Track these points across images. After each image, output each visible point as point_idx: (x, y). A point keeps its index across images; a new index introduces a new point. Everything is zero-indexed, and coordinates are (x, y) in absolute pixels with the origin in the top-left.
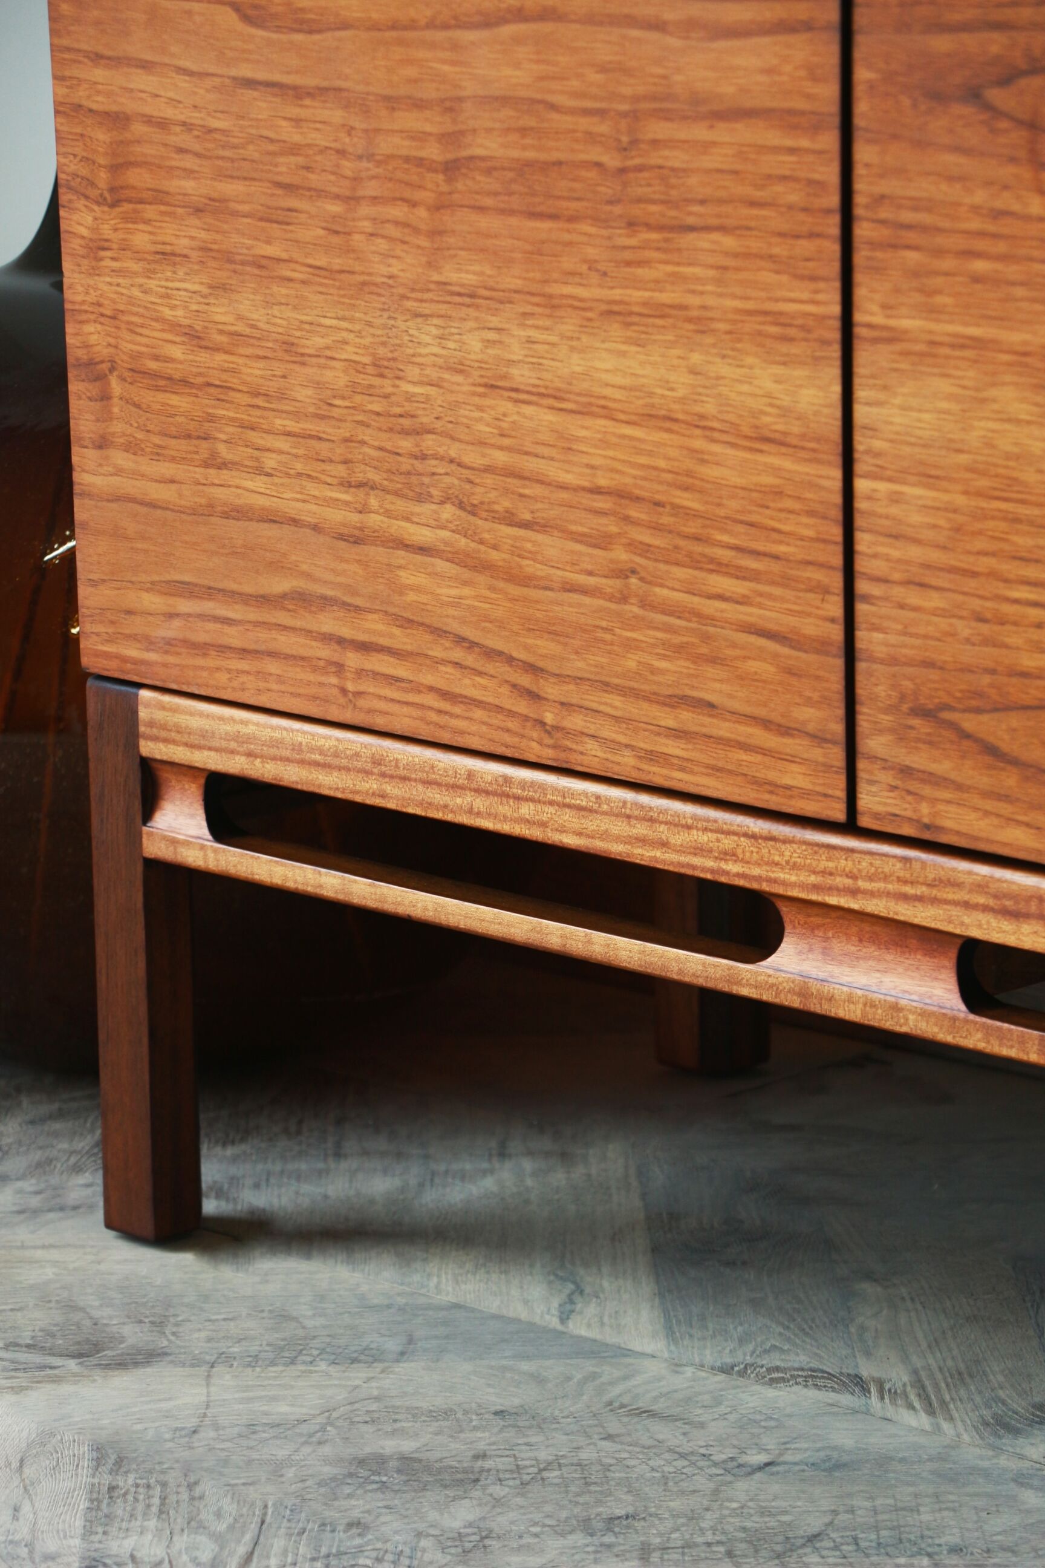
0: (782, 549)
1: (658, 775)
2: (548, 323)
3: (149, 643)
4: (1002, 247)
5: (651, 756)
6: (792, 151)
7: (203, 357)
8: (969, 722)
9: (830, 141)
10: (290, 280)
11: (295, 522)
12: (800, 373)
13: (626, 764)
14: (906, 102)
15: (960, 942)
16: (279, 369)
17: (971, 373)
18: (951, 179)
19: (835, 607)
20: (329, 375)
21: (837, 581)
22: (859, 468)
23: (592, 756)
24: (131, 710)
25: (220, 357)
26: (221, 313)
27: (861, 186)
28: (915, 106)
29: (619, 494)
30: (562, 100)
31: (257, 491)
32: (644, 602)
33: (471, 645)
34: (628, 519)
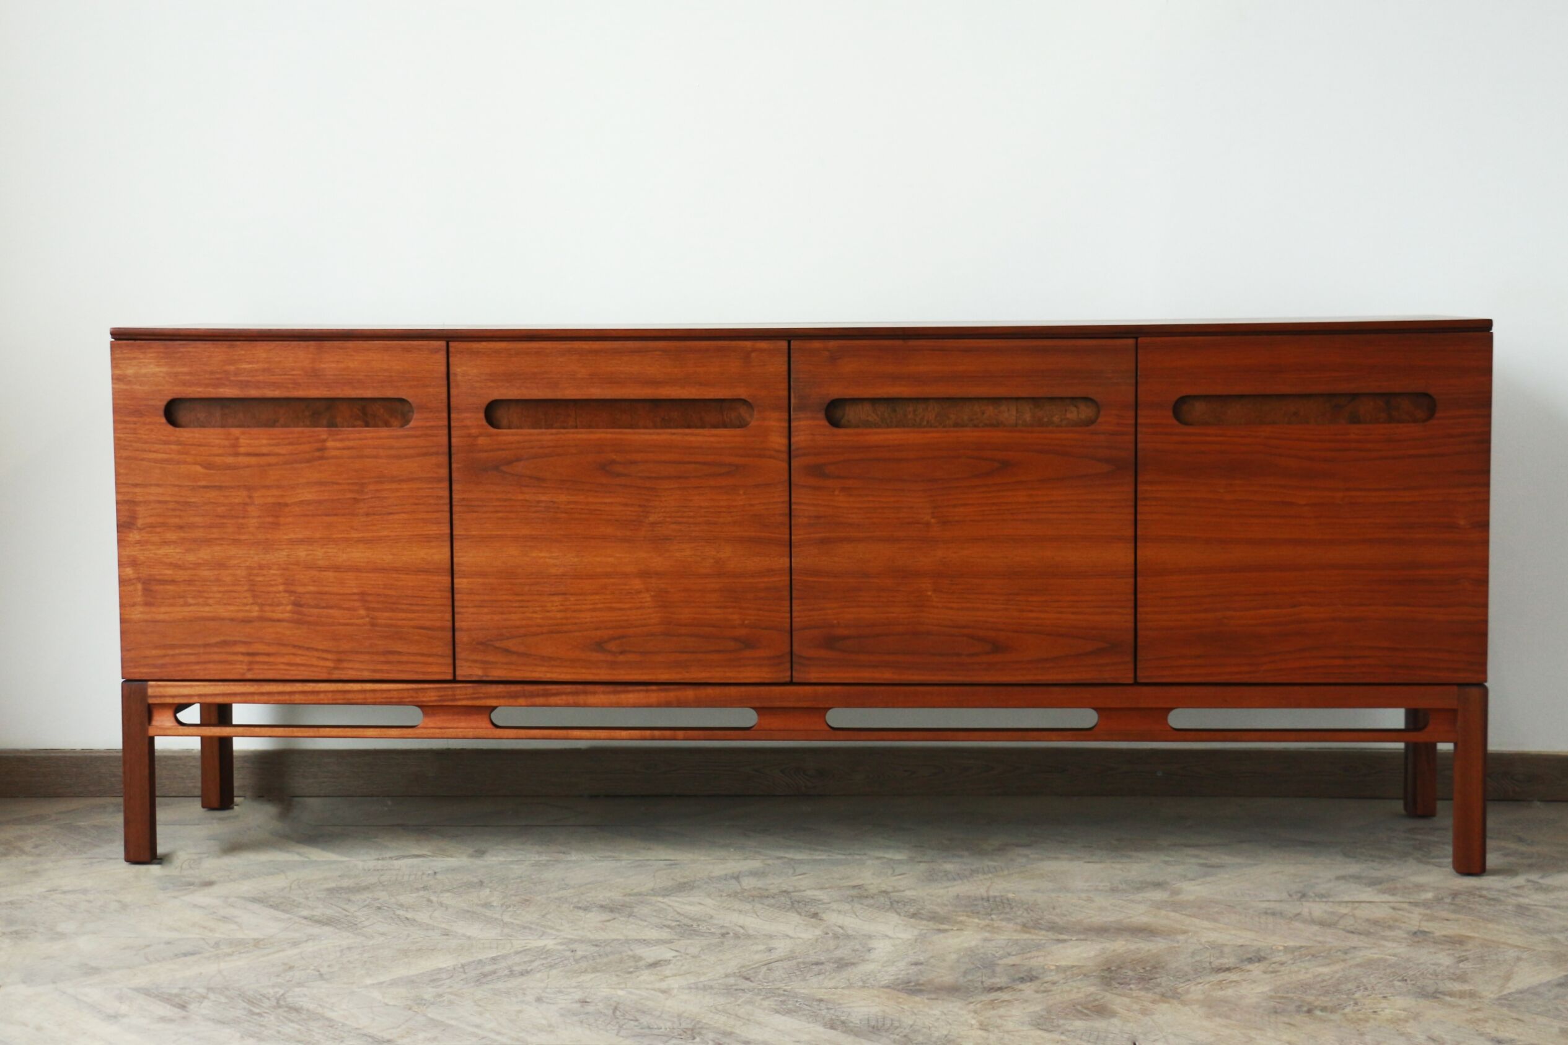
0: (427, 602)
1: (378, 676)
2: (334, 546)
3: (155, 666)
4: (508, 509)
5: (374, 671)
6: (432, 488)
7: (181, 572)
8: (498, 644)
9: (446, 484)
10: (222, 544)
11: (223, 619)
12: (434, 551)
13: (366, 675)
14: (471, 472)
15: (491, 709)
16: (216, 572)
17: (497, 544)
18: (489, 492)
19: (448, 616)
20: (238, 572)
21: (450, 609)
22: (455, 576)
23: (351, 674)
24: (145, 690)
25: (189, 572)
26: (191, 558)
27: (455, 496)
28: (475, 472)
29: (363, 594)
30: (340, 481)
31: (206, 611)
32: (373, 625)
33: (300, 647)
34: (366, 601)
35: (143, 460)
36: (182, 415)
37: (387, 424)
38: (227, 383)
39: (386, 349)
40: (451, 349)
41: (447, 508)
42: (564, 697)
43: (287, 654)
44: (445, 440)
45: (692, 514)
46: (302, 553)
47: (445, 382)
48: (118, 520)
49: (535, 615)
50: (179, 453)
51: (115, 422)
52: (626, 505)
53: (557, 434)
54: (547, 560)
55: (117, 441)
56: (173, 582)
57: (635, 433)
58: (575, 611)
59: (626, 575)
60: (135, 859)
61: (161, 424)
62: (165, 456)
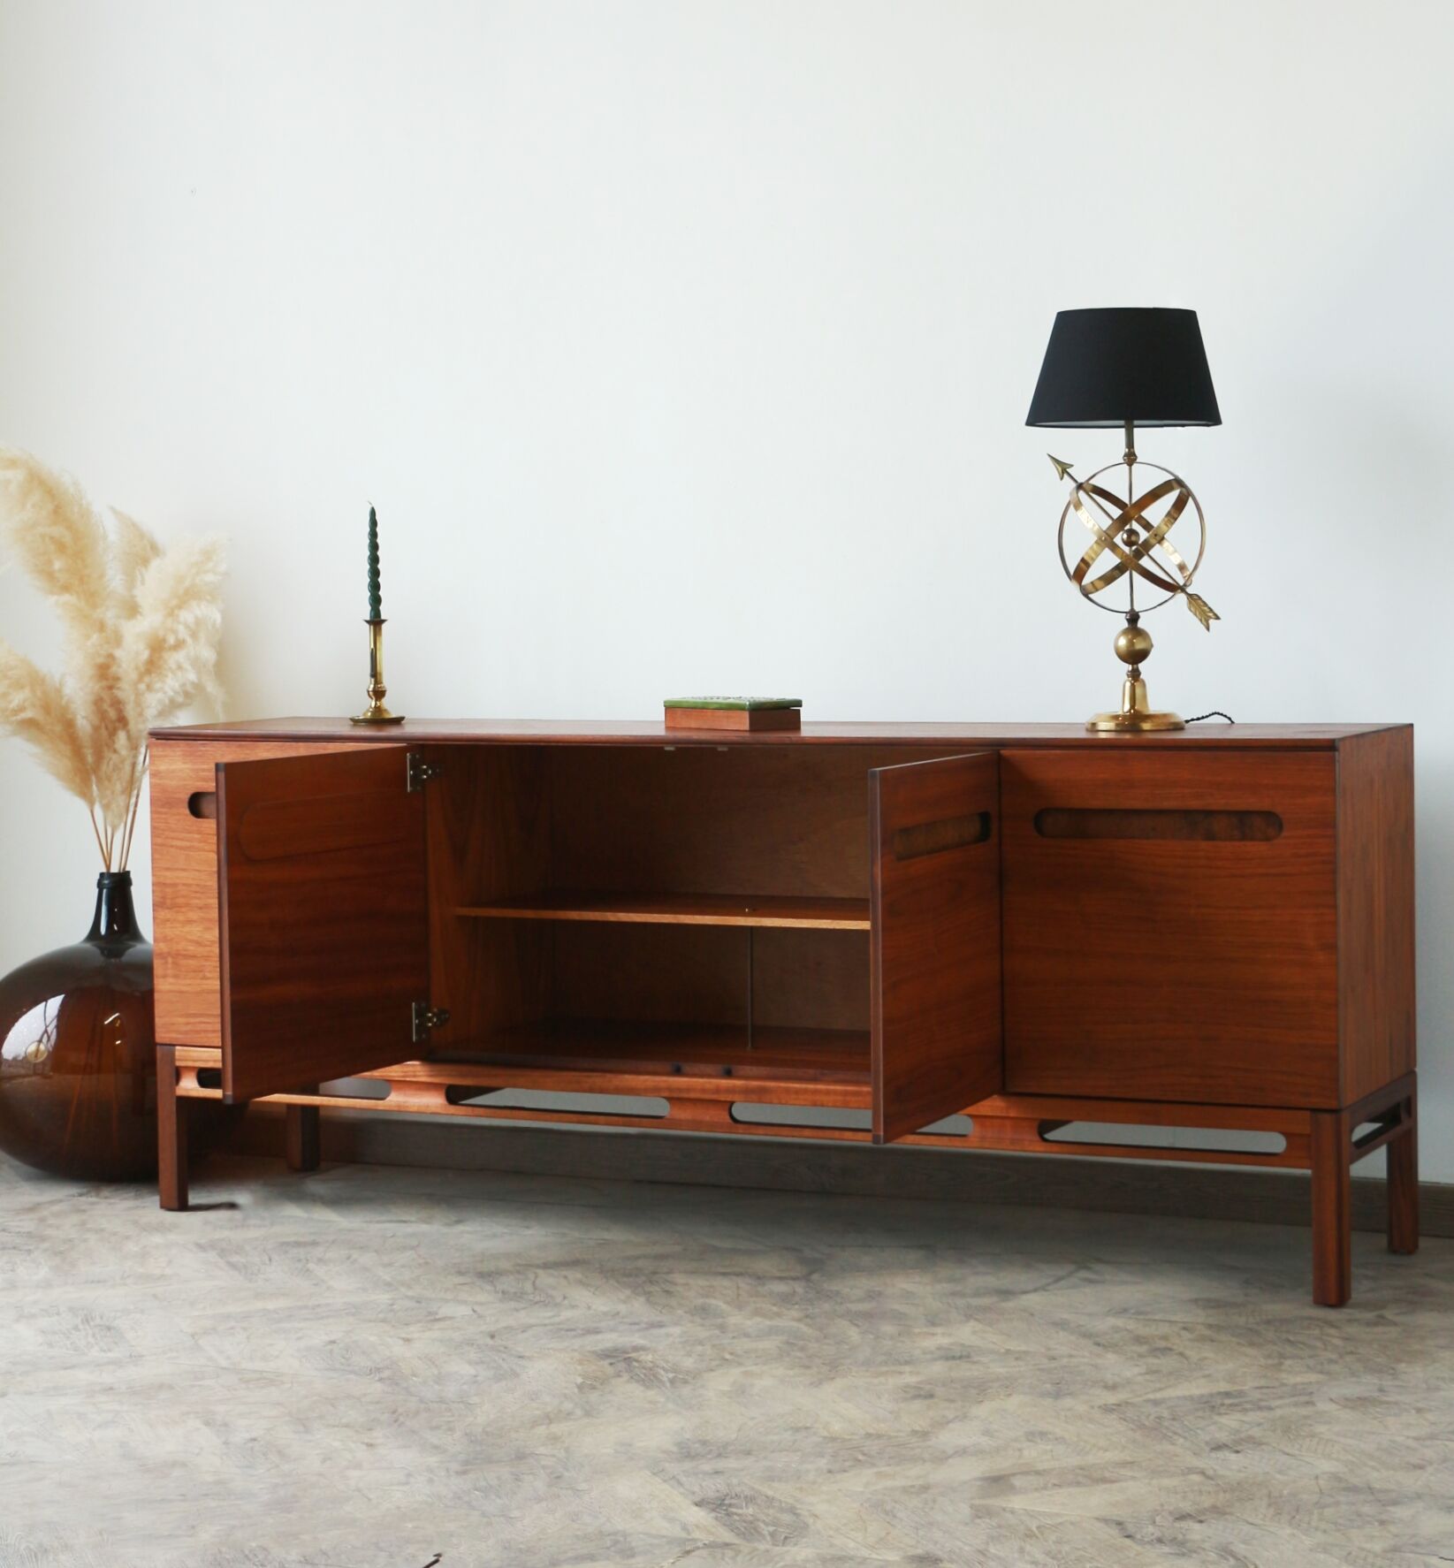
3: (180, 1032)
15: (446, 1086)
24: (173, 1054)
36: (206, 807)
48: (153, 900)
50: (200, 842)
51: (152, 812)
55: (154, 829)
56: (194, 957)
60: (166, 1206)
61: (187, 815)
62: (188, 844)
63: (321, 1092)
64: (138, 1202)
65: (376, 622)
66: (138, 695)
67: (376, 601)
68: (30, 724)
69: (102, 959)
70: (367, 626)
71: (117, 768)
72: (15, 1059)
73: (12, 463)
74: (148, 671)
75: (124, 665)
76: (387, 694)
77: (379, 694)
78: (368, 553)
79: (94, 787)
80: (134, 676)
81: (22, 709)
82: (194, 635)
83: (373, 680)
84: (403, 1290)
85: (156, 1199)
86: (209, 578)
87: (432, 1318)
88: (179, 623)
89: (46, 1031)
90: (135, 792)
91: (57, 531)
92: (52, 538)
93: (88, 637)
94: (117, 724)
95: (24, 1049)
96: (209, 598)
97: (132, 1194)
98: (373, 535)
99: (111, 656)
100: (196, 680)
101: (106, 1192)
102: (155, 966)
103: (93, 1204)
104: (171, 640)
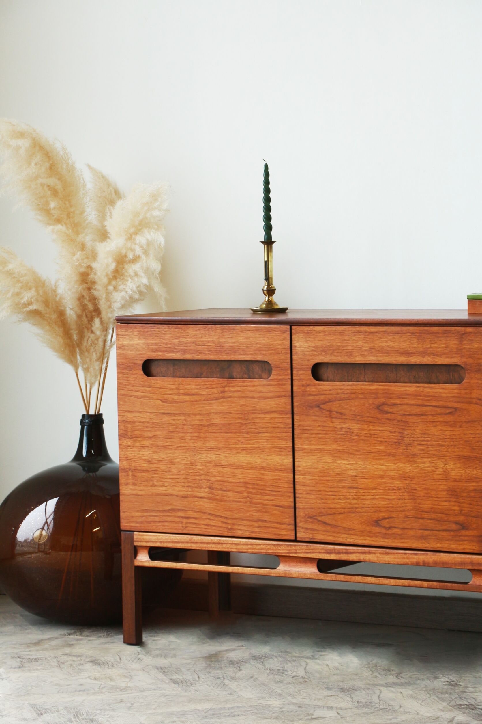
0: (280, 490)
1: (254, 535)
2: (230, 452)
3: (137, 522)
4: (325, 432)
5: (252, 532)
6: (282, 418)
7: (151, 465)
8: (320, 518)
9: (290, 416)
10: (172, 449)
11: (172, 495)
12: (283, 457)
13: (247, 534)
14: (305, 408)
15: (318, 560)
16: (169, 466)
17: (319, 455)
18: (314, 421)
19: (292, 499)
20: (180, 466)
21: (292, 495)
22: (296, 474)
23: (239, 533)
24: (133, 537)
25: (155, 465)
26: (156, 457)
27: (296, 423)
28: (306, 409)
29: (245, 483)
30: (233, 412)
31: (163, 490)
32: (251, 503)
33: (212, 515)
34: (247, 487)
35: (131, 396)
36: (154, 369)
37: (261, 378)
38: (175, 350)
39: (257, 330)
40: (293, 331)
41: (291, 430)
42: (358, 555)
43: (206, 519)
44: (289, 387)
45: (429, 439)
46: (213, 457)
47: (289, 351)
48: (119, 432)
49: (340, 501)
50: (150, 392)
51: (118, 372)
52: (391, 432)
53: (352, 385)
54: (347, 466)
55: (119, 384)
56: (147, 471)
57: (395, 386)
58: (363, 499)
59: (391, 477)
60: (128, 642)
61: (141, 375)
62: (142, 394)
63: (231, 564)
64: (109, 639)
65: (269, 242)
66: (108, 293)
67: (268, 228)
68: (36, 313)
69: (84, 473)
70: (263, 245)
71: (93, 344)
72: (25, 541)
73: (22, 135)
74: (115, 278)
75: (99, 274)
76: (276, 292)
77: (270, 292)
78: (263, 195)
79: (78, 357)
80: (105, 280)
81: (30, 303)
82: (146, 253)
83: (266, 282)
84: (290, 698)
85: (121, 637)
86: (156, 213)
87: (310, 717)
88: (135, 244)
89: (46, 522)
90: (106, 360)
91: (53, 181)
92: (48, 186)
93: (74, 254)
94: (94, 314)
95: (32, 534)
96: (156, 227)
97: (105, 634)
98: (267, 183)
99: (90, 267)
100: (147, 284)
101: (86, 632)
102: (120, 478)
103: (77, 640)
104: (131, 256)
